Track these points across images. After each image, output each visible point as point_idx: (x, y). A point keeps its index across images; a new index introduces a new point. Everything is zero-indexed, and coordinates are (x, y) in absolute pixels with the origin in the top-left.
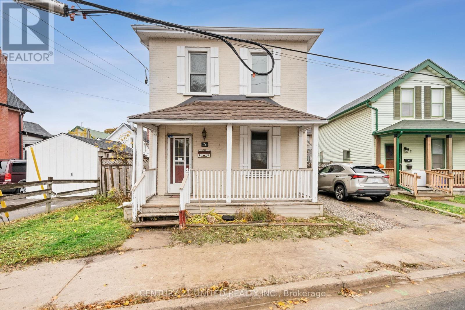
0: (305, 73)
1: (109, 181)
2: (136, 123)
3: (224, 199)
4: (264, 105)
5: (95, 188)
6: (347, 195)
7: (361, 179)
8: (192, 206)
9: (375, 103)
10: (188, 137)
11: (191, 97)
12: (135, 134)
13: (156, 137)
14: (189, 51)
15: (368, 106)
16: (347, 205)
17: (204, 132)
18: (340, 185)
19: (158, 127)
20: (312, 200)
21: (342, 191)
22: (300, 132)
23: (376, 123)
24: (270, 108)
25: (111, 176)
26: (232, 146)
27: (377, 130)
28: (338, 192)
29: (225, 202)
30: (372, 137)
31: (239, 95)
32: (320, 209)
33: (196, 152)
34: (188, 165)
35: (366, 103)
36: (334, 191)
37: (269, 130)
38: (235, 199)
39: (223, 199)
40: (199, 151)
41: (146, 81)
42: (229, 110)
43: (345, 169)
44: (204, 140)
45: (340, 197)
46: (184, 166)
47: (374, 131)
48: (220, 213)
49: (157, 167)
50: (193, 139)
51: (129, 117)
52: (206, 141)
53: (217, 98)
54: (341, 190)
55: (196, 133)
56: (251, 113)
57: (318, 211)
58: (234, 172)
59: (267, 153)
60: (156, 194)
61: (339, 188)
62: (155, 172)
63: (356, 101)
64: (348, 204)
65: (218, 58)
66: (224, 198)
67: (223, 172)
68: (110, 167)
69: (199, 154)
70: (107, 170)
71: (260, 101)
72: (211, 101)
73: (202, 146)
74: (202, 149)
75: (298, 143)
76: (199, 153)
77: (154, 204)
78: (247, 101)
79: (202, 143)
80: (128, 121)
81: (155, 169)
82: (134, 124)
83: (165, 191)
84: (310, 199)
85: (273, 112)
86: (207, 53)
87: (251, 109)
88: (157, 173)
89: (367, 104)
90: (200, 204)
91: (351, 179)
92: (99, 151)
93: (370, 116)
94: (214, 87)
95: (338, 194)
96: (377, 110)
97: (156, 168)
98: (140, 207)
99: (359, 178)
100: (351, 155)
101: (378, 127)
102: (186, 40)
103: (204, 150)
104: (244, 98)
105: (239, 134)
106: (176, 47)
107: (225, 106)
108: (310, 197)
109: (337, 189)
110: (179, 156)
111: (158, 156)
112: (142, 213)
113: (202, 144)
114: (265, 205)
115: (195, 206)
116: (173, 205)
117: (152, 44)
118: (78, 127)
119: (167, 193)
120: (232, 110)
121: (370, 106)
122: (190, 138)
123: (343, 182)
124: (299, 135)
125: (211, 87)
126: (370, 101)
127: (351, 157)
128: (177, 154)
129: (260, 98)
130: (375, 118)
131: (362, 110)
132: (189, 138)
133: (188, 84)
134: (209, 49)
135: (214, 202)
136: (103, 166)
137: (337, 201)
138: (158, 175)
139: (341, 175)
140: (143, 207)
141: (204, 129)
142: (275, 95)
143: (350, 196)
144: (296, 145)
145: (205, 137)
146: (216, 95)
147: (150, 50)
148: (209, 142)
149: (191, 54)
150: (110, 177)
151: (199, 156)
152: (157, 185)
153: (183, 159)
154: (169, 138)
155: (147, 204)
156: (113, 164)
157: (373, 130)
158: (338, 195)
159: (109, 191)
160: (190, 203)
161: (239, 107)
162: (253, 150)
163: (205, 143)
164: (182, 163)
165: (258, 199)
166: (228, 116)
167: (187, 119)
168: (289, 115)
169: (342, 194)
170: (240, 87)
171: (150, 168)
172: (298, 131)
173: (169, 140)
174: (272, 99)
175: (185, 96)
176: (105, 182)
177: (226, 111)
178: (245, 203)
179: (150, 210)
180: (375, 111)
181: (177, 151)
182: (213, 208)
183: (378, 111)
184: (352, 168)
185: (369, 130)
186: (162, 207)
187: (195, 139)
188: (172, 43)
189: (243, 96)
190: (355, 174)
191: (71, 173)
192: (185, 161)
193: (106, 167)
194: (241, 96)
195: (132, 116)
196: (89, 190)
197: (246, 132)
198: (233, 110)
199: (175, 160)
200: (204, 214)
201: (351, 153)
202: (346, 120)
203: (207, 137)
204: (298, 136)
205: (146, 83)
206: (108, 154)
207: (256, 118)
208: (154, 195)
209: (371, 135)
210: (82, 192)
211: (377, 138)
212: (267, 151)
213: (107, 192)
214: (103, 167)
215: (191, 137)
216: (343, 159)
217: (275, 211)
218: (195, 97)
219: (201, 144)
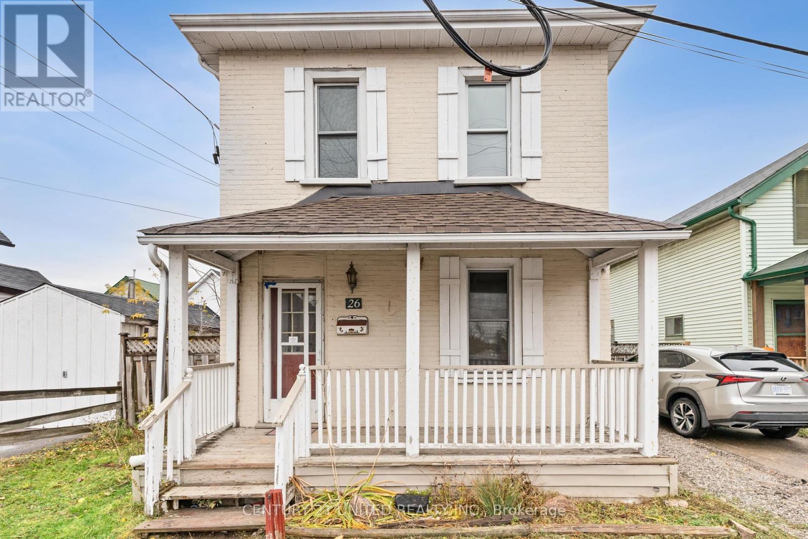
0: (604, 123)
1: (142, 388)
2: (166, 247)
3: (400, 445)
4: (502, 201)
5: (110, 406)
6: (705, 424)
7: (746, 387)
8: (314, 465)
9: (748, 209)
10: (313, 286)
11: (320, 188)
12: (165, 275)
13: (235, 287)
14: (314, 79)
15: (731, 216)
16: (710, 450)
17: (351, 272)
18: (684, 399)
19: (240, 262)
20: (640, 449)
21: (691, 412)
22: (592, 271)
23: (752, 253)
24: (517, 207)
25: (147, 377)
26: (421, 305)
27: (756, 268)
28: (680, 415)
29: (403, 452)
30: (743, 284)
31: (437, 180)
32: (669, 476)
33: (331, 323)
34: (312, 353)
35: (727, 209)
36: (667, 412)
37: (512, 267)
38: (431, 446)
39: (398, 445)
40: (340, 319)
41: (216, 156)
42: (411, 213)
43: (697, 361)
44: (352, 293)
45: (685, 427)
46: (303, 356)
47: (748, 271)
48: (388, 485)
49: (238, 359)
50: (325, 289)
51: (146, 230)
52: (357, 294)
53: (382, 189)
54: (688, 409)
55: (332, 275)
56: (471, 218)
57: (663, 482)
58: (427, 373)
59: (508, 322)
60: (235, 425)
61: (681, 405)
62: (232, 371)
63: (696, 207)
64: (714, 449)
65: (385, 93)
66: (400, 441)
67: (396, 373)
68: (143, 358)
69: (339, 327)
70: (137, 363)
71: (490, 193)
72: (368, 197)
73: (347, 308)
74: (347, 314)
75: (588, 297)
76: (340, 323)
77: (216, 457)
78: (457, 195)
79: (347, 300)
80: (141, 240)
81: (232, 365)
82: (159, 249)
83: (258, 417)
84: (636, 446)
85: (529, 214)
86: (358, 82)
87: (468, 209)
88: (238, 373)
89: (729, 210)
90: (334, 459)
91: (718, 385)
92: (124, 321)
93: (736, 237)
94: (376, 163)
95: (679, 419)
96: (755, 224)
97: (234, 360)
98: (175, 468)
99: (740, 384)
100: (685, 327)
101: (758, 263)
102: (306, 51)
103: (352, 318)
104: (451, 189)
105: (439, 276)
106: (284, 69)
107: (404, 205)
108: (636, 440)
109: (675, 408)
110: (292, 333)
111: (241, 333)
112: (181, 485)
113: (348, 302)
114: (513, 466)
115: (321, 466)
116: (263, 465)
117: (225, 66)
118: (126, 279)
119: (264, 422)
120: (420, 213)
121: (737, 215)
122: (318, 287)
123: (695, 392)
124: (592, 277)
125: (369, 162)
126: (739, 203)
127: (685, 331)
128: (287, 328)
129: (489, 188)
130: (750, 243)
131: (714, 227)
132: (315, 289)
133: (313, 160)
134: (362, 72)
135: (374, 452)
136: (130, 356)
137: (678, 437)
138: (240, 379)
139: (685, 375)
140: (182, 467)
141: (352, 266)
142: (528, 180)
143: (716, 426)
144: (584, 303)
145: (353, 284)
146: (380, 183)
147: (220, 79)
148: (363, 299)
149: (321, 87)
150: (144, 381)
151: (339, 332)
152: (237, 403)
153: (301, 339)
154: (267, 288)
155: (199, 457)
156: (151, 350)
157: (746, 268)
158: (677, 421)
159: (141, 411)
160: (308, 454)
161: (439, 207)
162: (473, 317)
163: (355, 300)
164: (299, 349)
165: (491, 446)
166: (408, 225)
167: (298, 233)
168: (573, 220)
169: (692, 421)
170: (439, 161)
171: (221, 363)
172: (588, 267)
173: (267, 293)
174: (519, 188)
175: (305, 186)
176: (133, 392)
177: (405, 216)
178: (456, 457)
179: (201, 477)
180: (748, 227)
181: (287, 318)
182: (372, 472)
183: (757, 226)
184: (716, 359)
185: (735, 270)
186: (233, 467)
187: (329, 291)
188: (273, 60)
189: (447, 184)
190: (727, 372)
191: (64, 372)
192: (306, 344)
193: (135, 359)
194: (444, 183)
195: (154, 229)
196: (91, 410)
197: (455, 272)
198: (422, 212)
199: (282, 342)
200: (347, 490)
201: (686, 323)
202: (673, 250)
203: (358, 284)
204: (588, 278)
205: (217, 162)
206: (148, 329)
207: (485, 228)
208: (231, 427)
209: (741, 281)
210: (70, 418)
211: (755, 287)
212: (507, 317)
213: (137, 413)
214: (128, 359)
215: (320, 284)
216: (664, 335)
217: (543, 481)
218: (329, 190)
219: (344, 303)
